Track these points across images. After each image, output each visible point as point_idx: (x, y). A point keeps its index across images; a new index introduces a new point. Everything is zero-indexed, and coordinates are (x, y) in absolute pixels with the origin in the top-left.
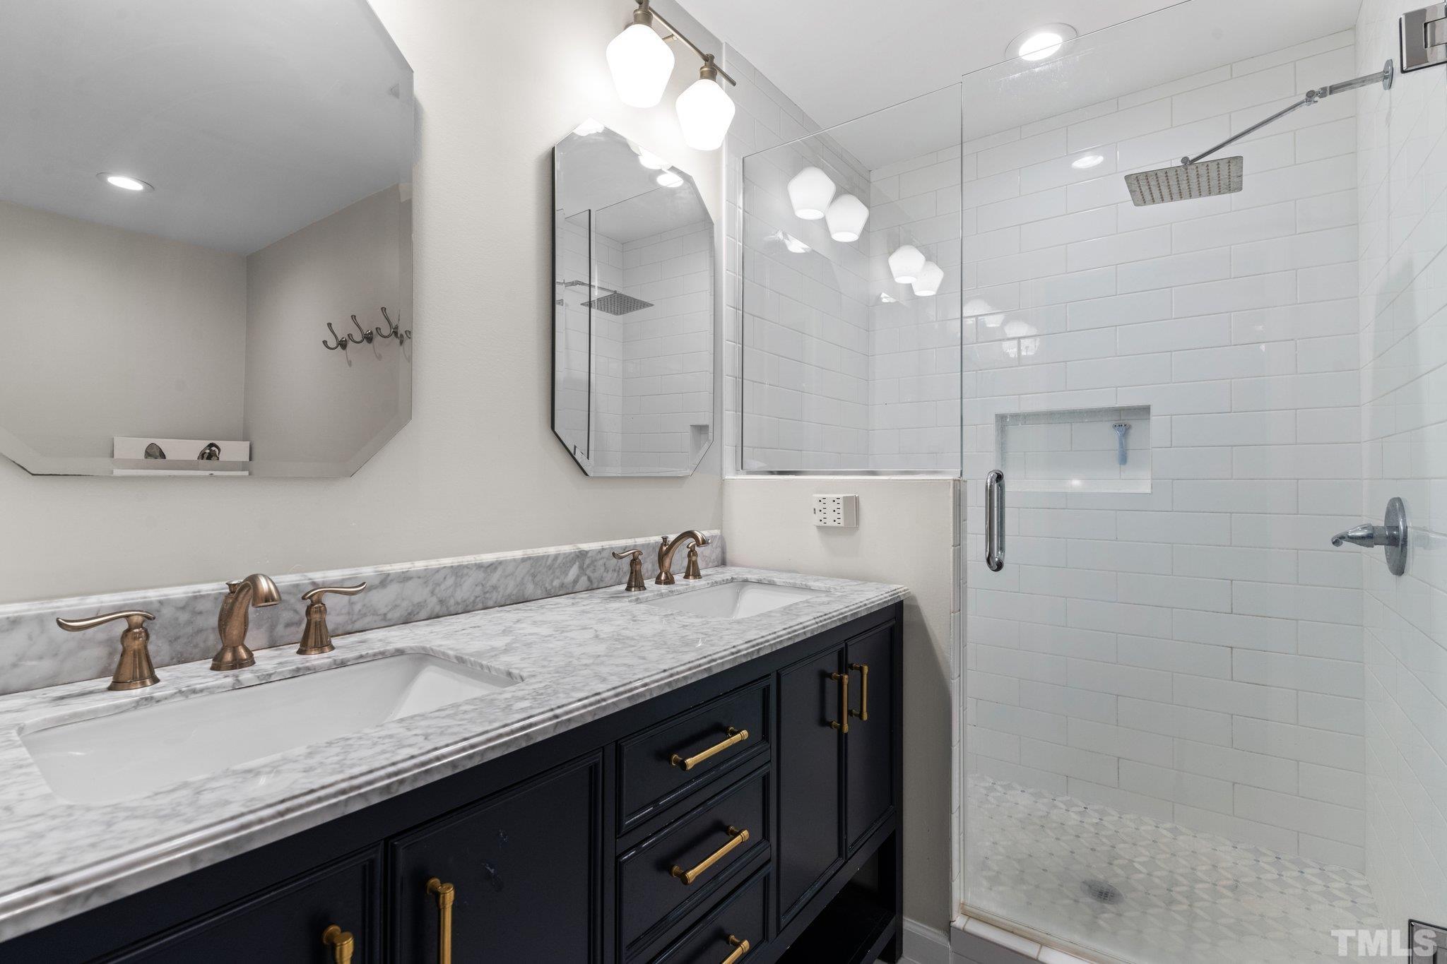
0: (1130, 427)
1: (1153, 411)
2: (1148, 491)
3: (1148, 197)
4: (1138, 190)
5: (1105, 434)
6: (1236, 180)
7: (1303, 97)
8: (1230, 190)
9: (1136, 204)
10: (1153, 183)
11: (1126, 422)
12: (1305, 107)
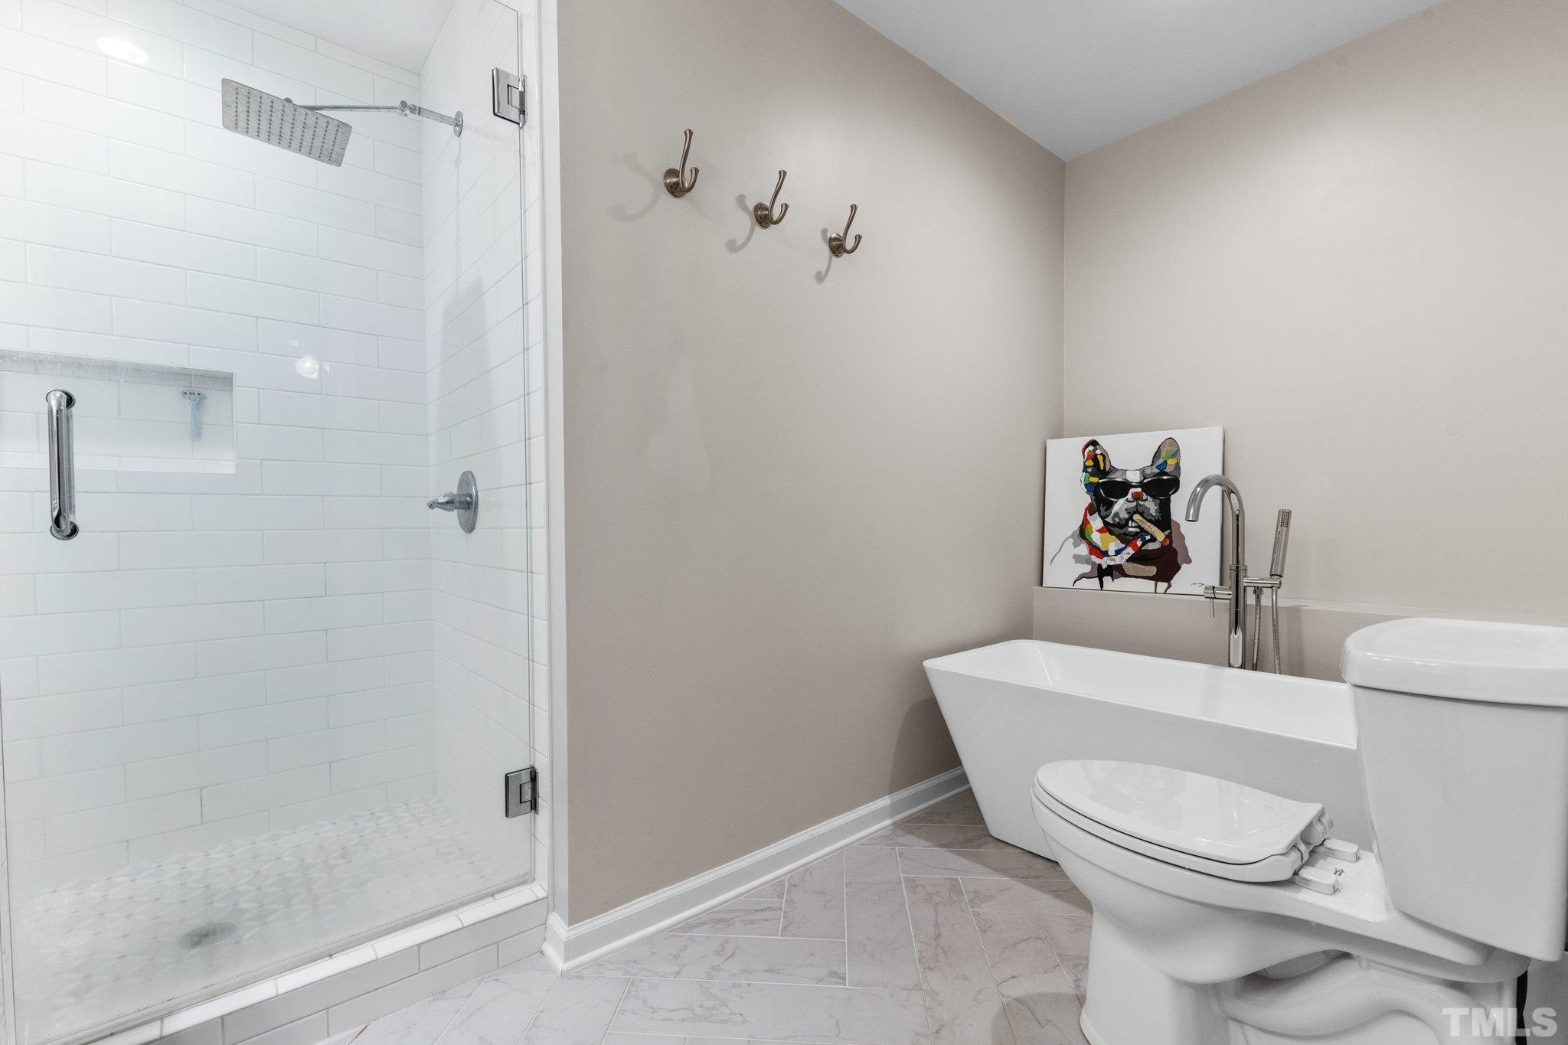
0: (205, 397)
1: (236, 381)
2: (234, 472)
3: (242, 124)
4: (234, 106)
5: (171, 403)
6: (340, 151)
7: (398, 104)
8: (330, 161)
9: (226, 126)
10: (254, 108)
11: (200, 391)
12: (395, 115)
